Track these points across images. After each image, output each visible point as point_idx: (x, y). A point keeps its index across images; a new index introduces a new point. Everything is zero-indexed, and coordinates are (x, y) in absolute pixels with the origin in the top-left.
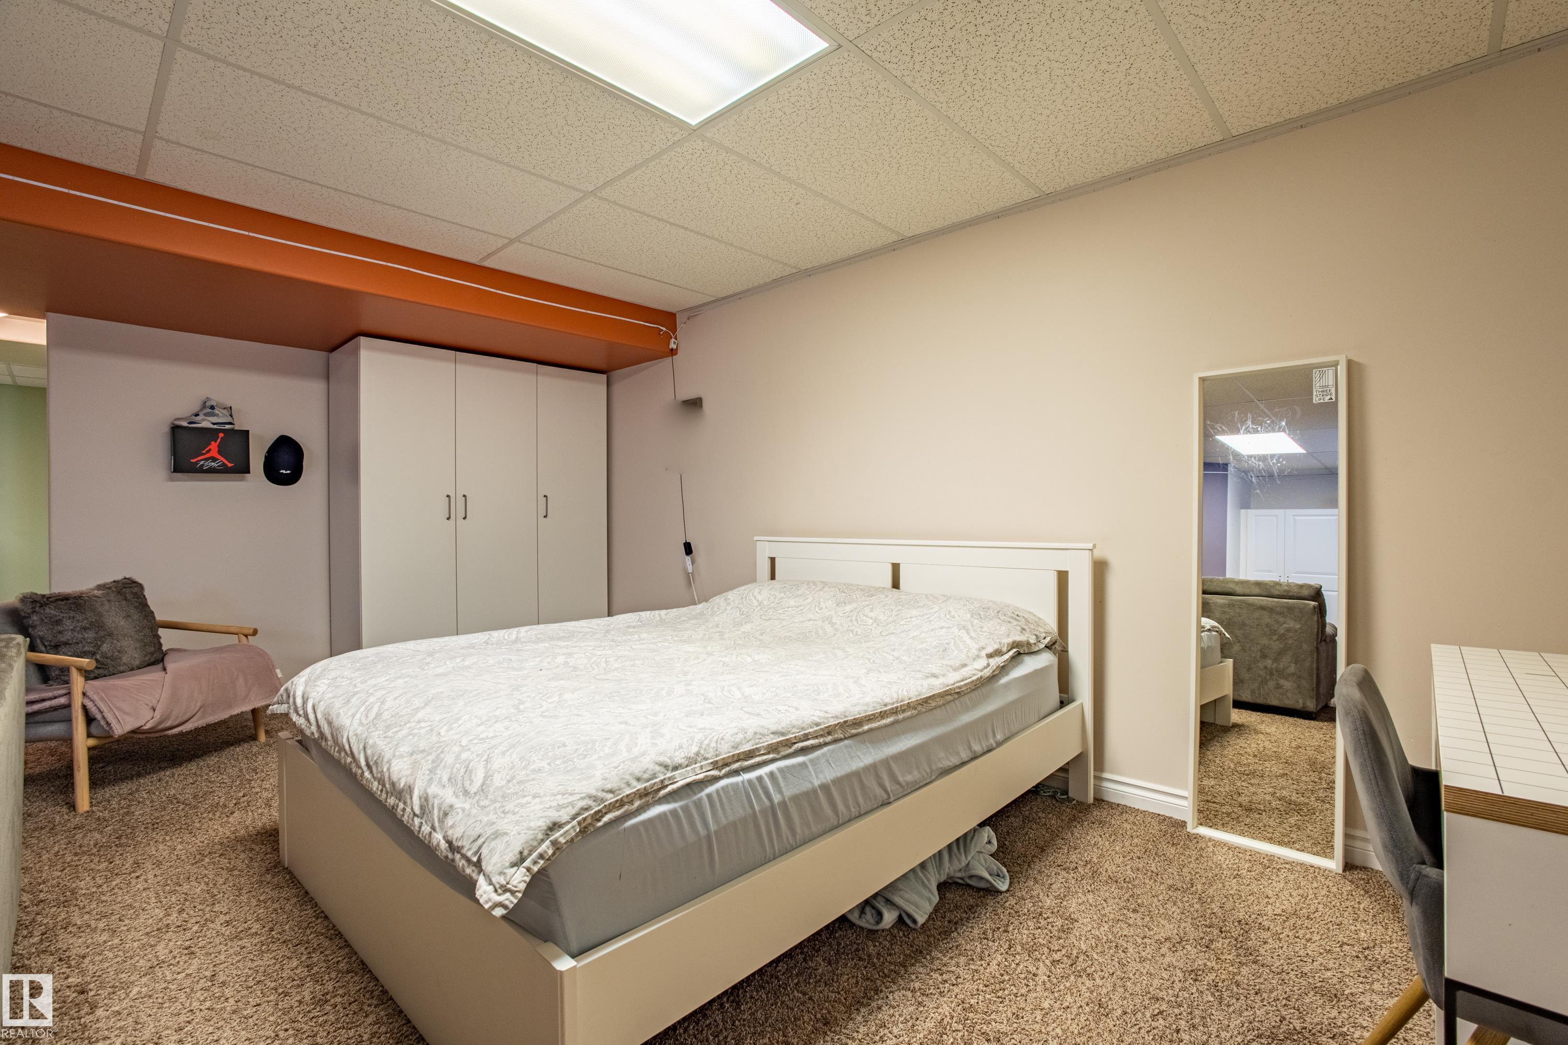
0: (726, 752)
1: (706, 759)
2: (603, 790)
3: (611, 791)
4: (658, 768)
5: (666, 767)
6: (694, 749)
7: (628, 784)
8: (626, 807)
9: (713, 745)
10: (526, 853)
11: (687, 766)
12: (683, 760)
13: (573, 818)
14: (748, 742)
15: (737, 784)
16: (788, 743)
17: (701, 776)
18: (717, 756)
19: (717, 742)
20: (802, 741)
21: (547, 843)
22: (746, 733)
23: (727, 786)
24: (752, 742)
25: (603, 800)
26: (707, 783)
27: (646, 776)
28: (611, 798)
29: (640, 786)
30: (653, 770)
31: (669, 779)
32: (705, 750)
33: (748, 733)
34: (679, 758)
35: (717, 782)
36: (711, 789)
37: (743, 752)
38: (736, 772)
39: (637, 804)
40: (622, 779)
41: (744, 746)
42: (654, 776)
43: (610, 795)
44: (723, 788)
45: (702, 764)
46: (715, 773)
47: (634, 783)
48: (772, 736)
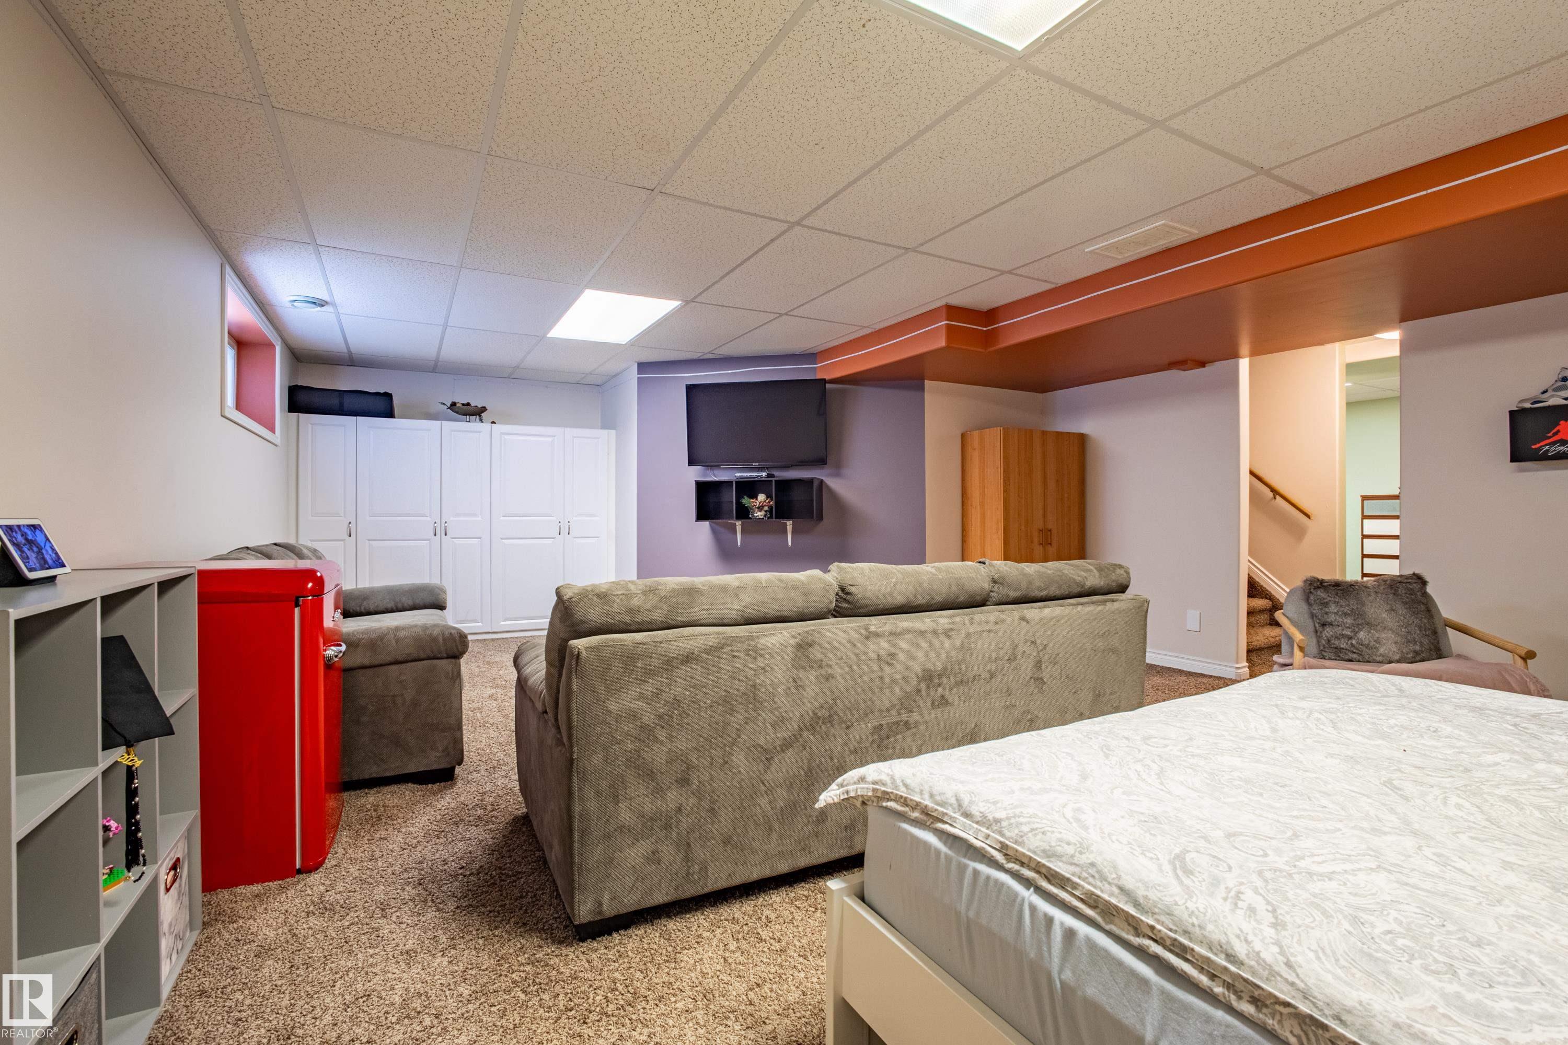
0: (1031, 847)
1: (1001, 833)
2: (903, 781)
3: (906, 786)
4: (953, 801)
5: (960, 806)
6: (1001, 815)
7: (921, 792)
8: (907, 809)
9: (1025, 829)
10: (845, 783)
11: (977, 823)
12: (978, 814)
13: (875, 783)
14: (1072, 864)
15: (1016, 895)
16: (1135, 926)
17: (978, 844)
18: (1016, 842)
19: (1032, 830)
20: (1165, 947)
21: (855, 786)
22: (1081, 853)
23: (1003, 884)
24: (1077, 870)
25: (896, 787)
26: (986, 860)
27: (938, 798)
28: (903, 792)
29: (928, 802)
30: (947, 799)
31: (951, 817)
32: (1010, 825)
33: (1083, 856)
34: (975, 810)
35: (996, 869)
36: (983, 868)
37: (1050, 869)
38: (1028, 883)
39: (916, 814)
40: (922, 785)
41: (1060, 864)
42: (943, 804)
43: (903, 789)
44: (996, 881)
45: (992, 834)
46: (999, 857)
47: (926, 796)
48: (1116, 890)
